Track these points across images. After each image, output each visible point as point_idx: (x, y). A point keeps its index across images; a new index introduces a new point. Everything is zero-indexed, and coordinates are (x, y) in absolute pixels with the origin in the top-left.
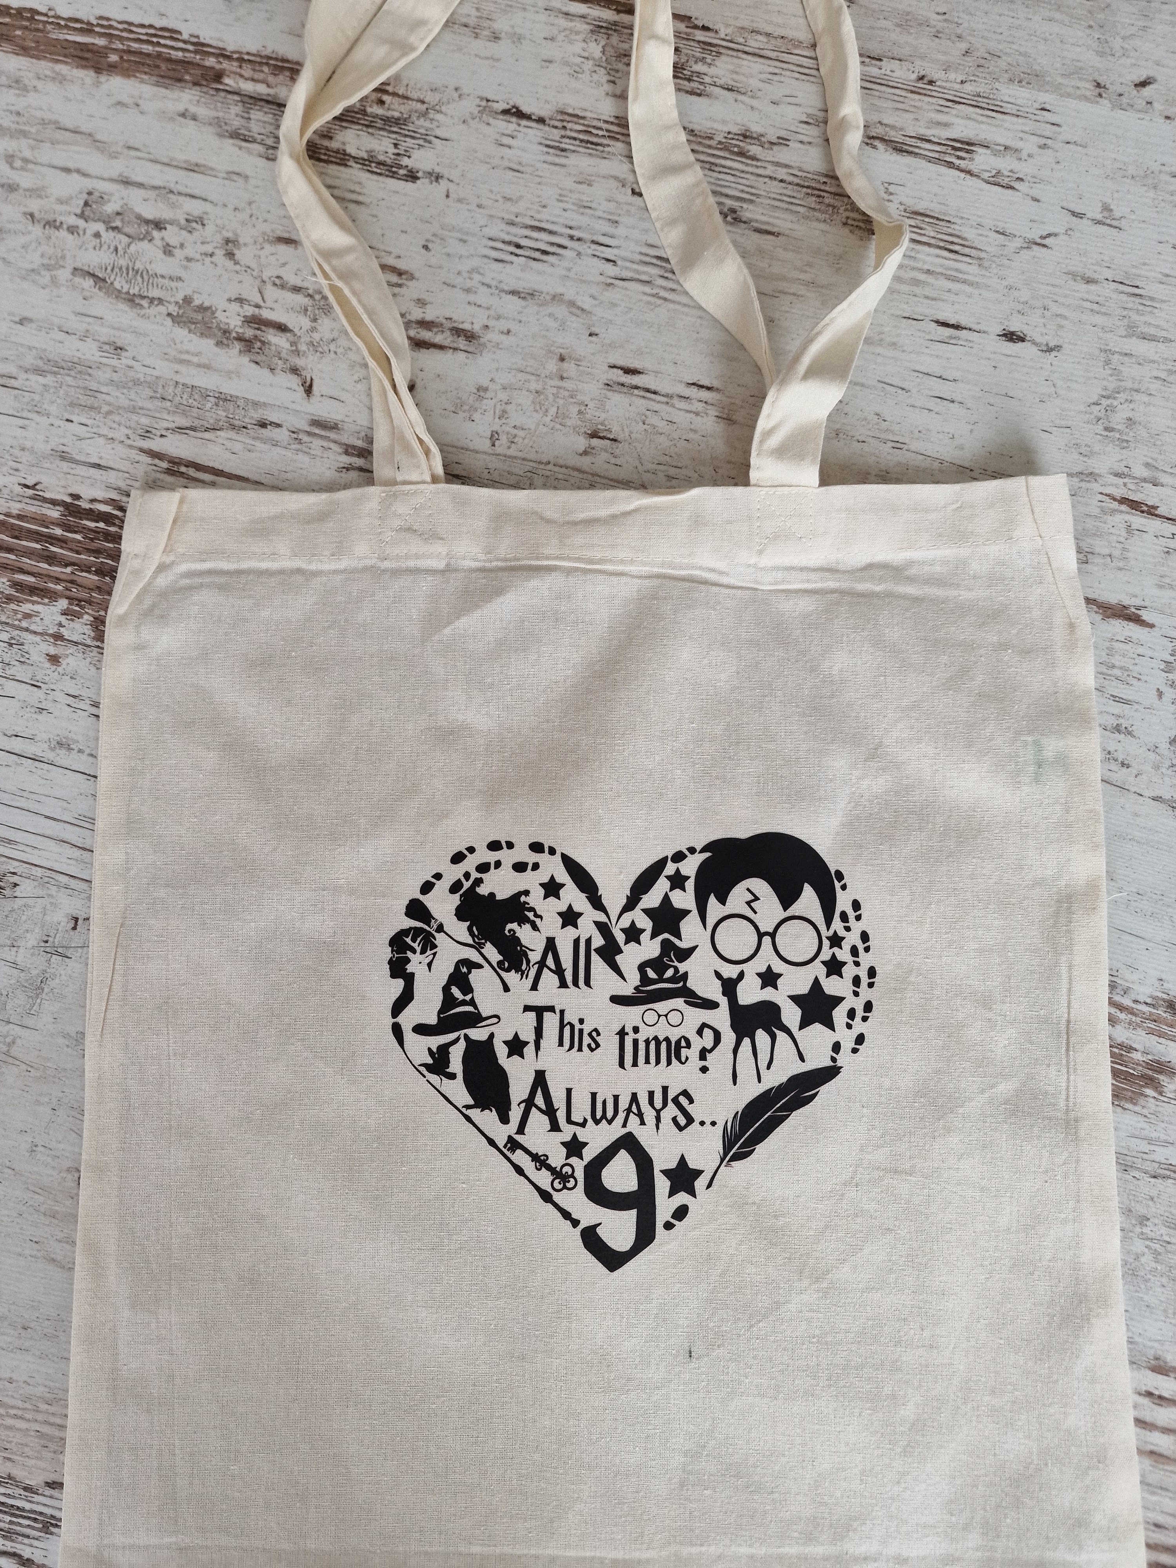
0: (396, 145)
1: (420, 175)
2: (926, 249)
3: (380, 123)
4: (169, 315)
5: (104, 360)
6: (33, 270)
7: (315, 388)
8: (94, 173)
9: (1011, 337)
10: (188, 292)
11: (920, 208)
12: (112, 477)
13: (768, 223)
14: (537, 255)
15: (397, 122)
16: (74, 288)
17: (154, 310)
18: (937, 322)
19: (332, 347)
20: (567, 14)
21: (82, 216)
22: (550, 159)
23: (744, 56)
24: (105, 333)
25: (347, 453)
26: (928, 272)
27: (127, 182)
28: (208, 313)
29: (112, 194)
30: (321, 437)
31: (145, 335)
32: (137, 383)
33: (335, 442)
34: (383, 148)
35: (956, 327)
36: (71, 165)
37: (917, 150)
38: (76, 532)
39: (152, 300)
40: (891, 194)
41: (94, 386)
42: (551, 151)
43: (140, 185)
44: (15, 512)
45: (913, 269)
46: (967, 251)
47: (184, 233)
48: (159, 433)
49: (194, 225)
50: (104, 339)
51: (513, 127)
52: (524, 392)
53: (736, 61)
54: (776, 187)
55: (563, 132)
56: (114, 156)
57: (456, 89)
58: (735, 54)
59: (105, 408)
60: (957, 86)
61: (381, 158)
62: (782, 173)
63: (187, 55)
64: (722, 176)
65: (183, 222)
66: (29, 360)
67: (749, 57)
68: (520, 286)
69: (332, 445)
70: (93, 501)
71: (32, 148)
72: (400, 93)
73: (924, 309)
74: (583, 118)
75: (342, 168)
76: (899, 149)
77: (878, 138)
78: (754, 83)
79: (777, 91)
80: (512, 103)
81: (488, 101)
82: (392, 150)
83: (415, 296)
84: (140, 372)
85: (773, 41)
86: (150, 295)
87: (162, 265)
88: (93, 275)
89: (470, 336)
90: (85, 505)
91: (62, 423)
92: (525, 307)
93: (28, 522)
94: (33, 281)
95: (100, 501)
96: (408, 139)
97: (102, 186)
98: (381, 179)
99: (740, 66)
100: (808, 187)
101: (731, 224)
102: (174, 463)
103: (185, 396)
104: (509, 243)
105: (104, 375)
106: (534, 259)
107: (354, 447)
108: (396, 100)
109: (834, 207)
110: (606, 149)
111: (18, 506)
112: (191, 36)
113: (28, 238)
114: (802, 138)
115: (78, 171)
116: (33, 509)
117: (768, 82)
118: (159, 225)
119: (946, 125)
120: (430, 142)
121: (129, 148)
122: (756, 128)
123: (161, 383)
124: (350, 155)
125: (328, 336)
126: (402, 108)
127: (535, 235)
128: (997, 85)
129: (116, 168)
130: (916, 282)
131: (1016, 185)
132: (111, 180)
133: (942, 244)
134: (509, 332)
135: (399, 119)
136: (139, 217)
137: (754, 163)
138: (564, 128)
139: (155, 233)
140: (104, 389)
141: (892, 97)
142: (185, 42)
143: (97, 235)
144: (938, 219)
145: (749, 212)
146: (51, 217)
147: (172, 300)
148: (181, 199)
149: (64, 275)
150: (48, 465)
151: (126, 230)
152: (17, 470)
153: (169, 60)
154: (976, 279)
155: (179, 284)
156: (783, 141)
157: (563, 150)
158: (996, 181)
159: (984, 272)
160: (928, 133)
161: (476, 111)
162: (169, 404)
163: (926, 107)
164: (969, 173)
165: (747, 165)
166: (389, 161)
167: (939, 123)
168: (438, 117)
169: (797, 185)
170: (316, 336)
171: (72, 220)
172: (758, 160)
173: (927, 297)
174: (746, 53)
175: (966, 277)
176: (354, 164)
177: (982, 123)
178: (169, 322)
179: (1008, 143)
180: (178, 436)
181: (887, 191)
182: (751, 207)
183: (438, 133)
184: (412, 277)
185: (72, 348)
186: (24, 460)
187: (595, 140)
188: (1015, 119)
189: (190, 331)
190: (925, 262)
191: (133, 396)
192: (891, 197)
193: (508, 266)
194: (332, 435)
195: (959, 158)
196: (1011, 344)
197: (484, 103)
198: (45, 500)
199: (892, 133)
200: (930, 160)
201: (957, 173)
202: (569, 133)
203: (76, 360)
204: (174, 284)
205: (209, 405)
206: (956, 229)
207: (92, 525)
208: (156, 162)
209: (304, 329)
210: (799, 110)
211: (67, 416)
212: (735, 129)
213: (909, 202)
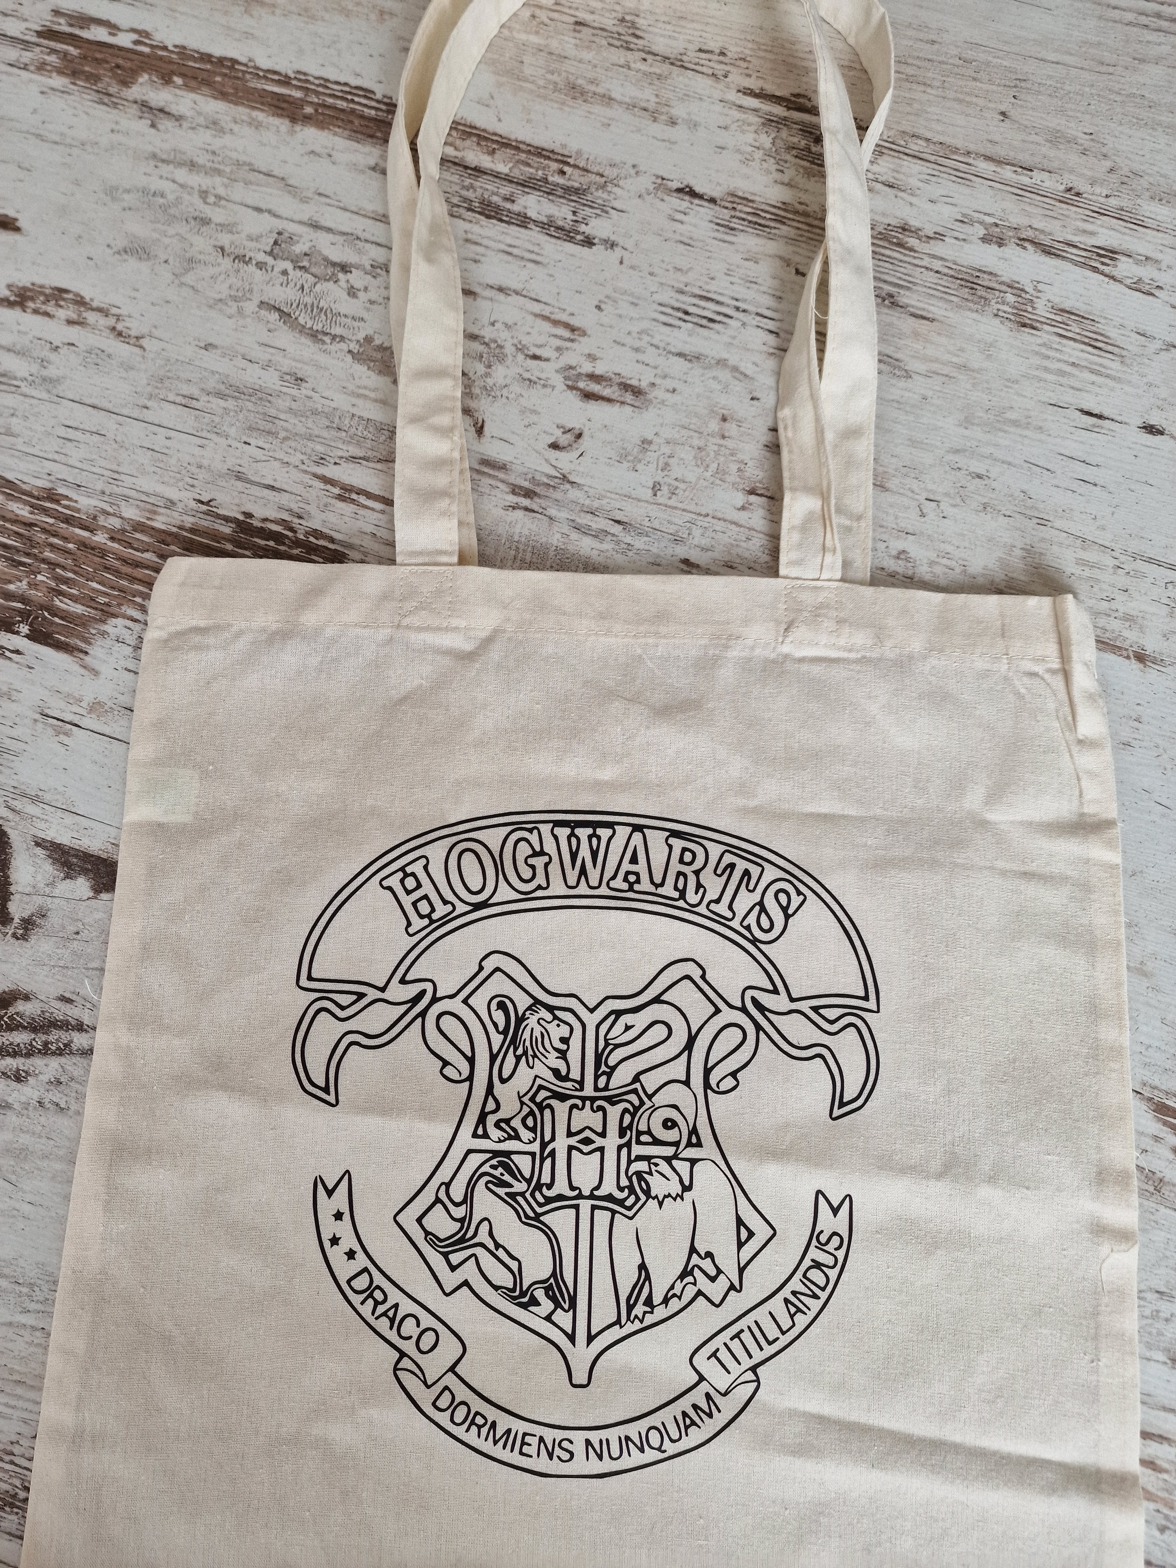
0: (574, 213)
1: (596, 241)
2: (1071, 343)
3: (560, 192)
4: (350, 351)
5: (284, 390)
6: (221, 300)
7: (486, 429)
8: (284, 216)
9: (1151, 429)
10: (370, 332)
11: (1067, 306)
12: (284, 499)
13: (924, 309)
14: (704, 322)
15: (577, 191)
16: (260, 319)
17: (335, 347)
18: (1082, 411)
19: (505, 392)
20: (740, 107)
21: (271, 253)
22: (717, 235)
23: (905, 157)
24: (287, 364)
25: (514, 493)
26: (1073, 364)
27: (315, 226)
28: (388, 353)
29: (301, 236)
30: (490, 475)
31: (326, 369)
32: (315, 412)
33: (503, 481)
34: (562, 215)
35: (1100, 417)
36: (263, 206)
37: (1064, 254)
38: (246, 549)
39: (334, 337)
40: (1040, 291)
41: (273, 412)
42: (722, 229)
43: (329, 230)
44: (189, 525)
45: (1059, 360)
46: (1110, 348)
47: (369, 277)
48: (333, 461)
49: (379, 270)
50: (285, 369)
51: (685, 204)
52: (687, 448)
53: (897, 161)
54: (931, 277)
55: (733, 213)
56: (305, 200)
57: (634, 166)
58: (896, 154)
59: (282, 434)
60: (1102, 200)
61: (560, 223)
62: (937, 265)
63: (380, 113)
64: (881, 263)
65: (369, 268)
66: (212, 383)
67: (910, 159)
68: (686, 349)
69: (500, 484)
70: (265, 520)
71: (226, 186)
72: (581, 165)
73: (1068, 397)
74: (752, 201)
75: (522, 230)
76: (1048, 251)
77: (1028, 240)
78: (914, 182)
79: (933, 190)
80: (685, 183)
81: (663, 179)
82: (570, 217)
83: (587, 352)
84: (319, 403)
85: (932, 146)
86: (333, 333)
87: (346, 306)
88: (279, 310)
89: (637, 392)
90: (256, 523)
91: (240, 445)
92: (692, 369)
93: (200, 536)
94: (220, 310)
95: (271, 521)
96: (586, 208)
97: (292, 228)
98: (559, 242)
99: (901, 166)
100: (962, 279)
101: (889, 307)
102: (346, 490)
103: (360, 428)
104: (678, 309)
105: (283, 403)
106: (701, 326)
107: (521, 487)
108: (577, 172)
109: (986, 299)
110: (773, 231)
111: (192, 520)
112: (384, 96)
113: (217, 270)
114: (956, 234)
115: (269, 211)
116: (206, 524)
117: (927, 182)
118: (345, 268)
119: (1092, 234)
120: (607, 212)
121: (320, 194)
122: (914, 223)
123: (338, 413)
124: (530, 218)
125: (501, 381)
126: (582, 180)
127: (703, 303)
128: (1139, 201)
129: (306, 212)
130: (1061, 373)
131: (1156, 292)
132: (301, 223)
133: (1087, 340)
134: (674, 391)
135: (578, 189)
136: (326, 259)
137: (912, 254)
138: (734, 208)
139: (341, 276)
140: (282, 416)
141: (1041, 204)
142: (378, 101)
143: (285, 273)
144: (1083, 317)
145: (905, 298)
146: (241, 252)
147: (354, 338)
148: (368, 246)
149: (250, 307)
150: (221, 484)
151: (314, 270)
152: (193, 486)
153: (362, 117)
154: (1118, 375)
155: (362, 324)
156: (939, 236)
157: (732, 229)
158: (1137, 287)
159: (1125, 369)
160: (1075, 239)
161: (651, 187)
162: (344, 434)
163: (1073, 216)
164: (1113, 278)
165: (905, 255)
166: (567, 227)
167: (1084, 231)
168: (615, 190)
169: (952, 276)
170: (490, 381)
171: (261, 257)
172: (915, 251)
173: (1072, 388)
174: (906, 154)
175: (1109, 372)
176: (533, 227)
177: (1124, 234)
178: (349, 358)
179: (1149, 254)
180: (352, 466)
181: (1036, 289)
182: (907, 293)
183: (617, 204)
184: (584, 334)
185: (253, 376)
186: (200, 477)
187: (763, 222)
188: (1155, 233)
189: (369, 368)
190: (1070, 356)
191: (310, 425)
192: (1039, 294)
193: (676, 330)
194: (501, 475)
195: (1103, 263)
196: (1150, 436)
197: (659, 181)
198: (218, 516)
199: (1042, 237)
200: (1076, 263)
201: (1102, 277)
202: (738, 214)
203: (257, 387)
204: (356, 324)
205: (383, 438)
206: (1100, 327)
207: (262, 542)
208: (345, 209)
209: (479, 374)
210: (956, 209)
211: (245, 439)
212: (893, 223)
213: (1056, 300)
